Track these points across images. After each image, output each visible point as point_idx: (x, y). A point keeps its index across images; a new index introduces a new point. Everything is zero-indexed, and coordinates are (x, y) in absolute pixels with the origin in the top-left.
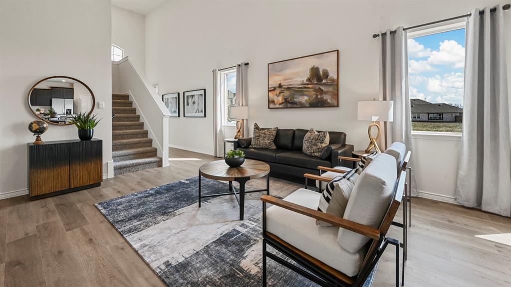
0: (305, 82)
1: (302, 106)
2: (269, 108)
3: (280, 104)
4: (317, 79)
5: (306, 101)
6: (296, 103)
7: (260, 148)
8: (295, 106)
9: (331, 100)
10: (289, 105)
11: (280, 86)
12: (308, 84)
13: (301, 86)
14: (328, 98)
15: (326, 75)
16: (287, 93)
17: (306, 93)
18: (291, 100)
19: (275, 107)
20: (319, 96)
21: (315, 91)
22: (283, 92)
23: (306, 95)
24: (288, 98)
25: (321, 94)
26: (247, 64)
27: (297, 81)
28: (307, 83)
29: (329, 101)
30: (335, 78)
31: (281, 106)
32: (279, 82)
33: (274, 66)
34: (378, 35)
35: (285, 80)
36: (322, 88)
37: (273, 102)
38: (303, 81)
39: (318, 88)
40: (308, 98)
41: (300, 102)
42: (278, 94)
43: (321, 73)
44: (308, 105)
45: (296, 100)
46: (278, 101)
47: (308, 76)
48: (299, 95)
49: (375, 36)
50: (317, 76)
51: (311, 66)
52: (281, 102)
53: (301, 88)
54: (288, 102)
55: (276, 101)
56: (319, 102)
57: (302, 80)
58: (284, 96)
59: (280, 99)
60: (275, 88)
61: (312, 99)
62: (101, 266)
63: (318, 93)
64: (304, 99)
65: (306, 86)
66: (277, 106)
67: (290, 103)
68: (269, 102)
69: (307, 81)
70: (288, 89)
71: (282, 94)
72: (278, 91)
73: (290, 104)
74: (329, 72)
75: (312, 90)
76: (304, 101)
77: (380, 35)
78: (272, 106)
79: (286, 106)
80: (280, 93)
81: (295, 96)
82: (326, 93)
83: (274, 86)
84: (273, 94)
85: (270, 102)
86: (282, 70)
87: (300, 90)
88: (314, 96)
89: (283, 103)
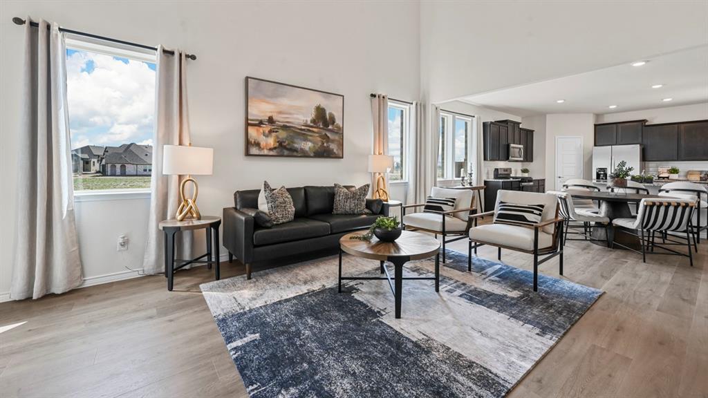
0: (309, 123)
1: (304, 155)
2: (247, 154)
3: (271, 149)
4: (323, 123)
5: (310, 148)
6: (295, 150)
8: (295, 154)
9: (337, 150)
10: (286, 152)
11: (271, 120)
12: (312, 127)
13: (303, 128)
14: (333, 146)
15: (333, 120)
16: (283, 134)
17: (309, 137)
18: (289, 144)
19: (262, 153)
20: (325, 144)
21: (320, 137)
22: (276, 132)
23: (310, 141)
24: (285, 142)
25: (327, 142)
27: (298, 119)
28: (312, 124)
29: (335, 151)
30: (341, 126)
31: (271, 153)
32: (270, 115)
33: (257, 86)
35: (280, 113)
36: (329, 134)
37: (257, 144)
38: (307, 121)
39: (324, 134)
40: (313, 145)
41: (301, 149)
42: (267, 132)
43: (328, 117)
44: (312, 155)
45: (296, 145)
46: (267, 144)
47: (313, 116)
48: (301, 140)
50: (323, 118)
51: (317, 104)
52: (272, 146)
53: (304, 130)
54: (285, 148)
55: (263, 144)
56: (325, 151)
57: (305, 119)
58: (277, 137)
59: (271, 141)
60: (261, 123)
61: (317, 147)
63: (324, 141)
64: (307, 146)
65: (311, 129)
66: (266, 152)
67: (287, 149)
68: (248, 144)
69: (311, 122)
70: (285, 127)
71: (274, 134)
72: (267, 128)
73: (285, 150)
74: (336, 118)
75: (317, 135)
76: (307, 149)
78: (254, 151)
79: (281, 153)
80: (270, 132)
81: (296, 140)
82: (333, 141)
83: (260, 119)
84: (258, 130)
85: (250, 143)
86: (275, 95)
87: (302, 133)
88: (320, 144)
89: (275, 148)
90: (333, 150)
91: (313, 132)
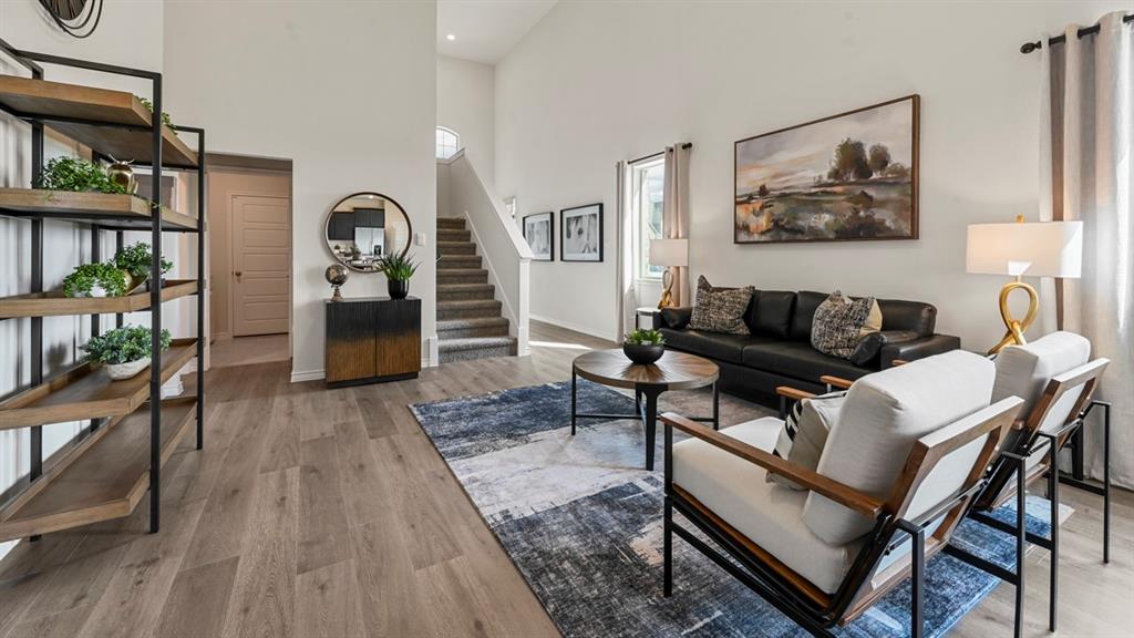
0: (825, 179)
1: (816, 237)
2: (736, 242)
3: (763, 233)
4: (856, 172)
5: (826, 224)
6: (800, 231)
7: (709, 331)
8: (799, 236)
9: (895, 221)
10: (785, 236)
11: (763, 191)
12: (831, 185)
13: (813, 190)
14: (886, 217)
15: (881, 159)
16: (779, 208)
17: (828, 206)
18: (788, 222)
19: (752, 240)
20: (862, 213)
21: (849, 200)
22: (770, 206)
23: (828, 211)
24: (782, 220)
25: (867, 208)
26: (687, 146)
27: (803, 177)
28: (831, 181)
29: (888, 223)
30: (908, 164)
31: (763, 238)
32: (760, 184)
33: (747, 148)
34: (1039, 45)
35: (776, 176)
36: (871, 192)
37: (746, 228)
38: (820, 177)
39: (858, 192)
40: (833, 218)
41: (810, 227)
42: (758, 209)
43: (868, 156)
44: (831, 236)
45: (800, 223)
46: (757, 226)
47: (834, 164)
48: (809, 211)
49: (1028, 48)
50: (856, 163)
51: (841, 139)
52: (764, 228)
53: (815, 194)
54: (783, 228)
55: (753, 226)
56: (860, 227)
57: (817, 175)
58: (772, 214)
59: (763, 222)
60: (751, 197)
61: (842, 220)
62: (412, 496)
63: (861, 205)
64: (822, 220)
65: (829, 189)
66: (756, 237)
67: (786, 230)
68: (738, 228)
69: (829, 177)
70: (783, 197)
71: (766, 210)
72: (756, 204)
73: (786, 232)
74: (890, 152)
75: (843, 198)
76: (821, 226)
77: (1045, 45)
78: (743, 237)
79: (777, 238)
80: (762, 208)
81: (801, 215)
82: (882, 204)
83: (749, 192)
84: (747, 209)
85: (740, 227)
86: (769, 153)
87: (814, 200)
88: (849, 214)
89: (768, 231)
90: (883, 222)
91: (835, 193)
